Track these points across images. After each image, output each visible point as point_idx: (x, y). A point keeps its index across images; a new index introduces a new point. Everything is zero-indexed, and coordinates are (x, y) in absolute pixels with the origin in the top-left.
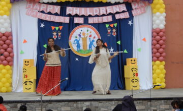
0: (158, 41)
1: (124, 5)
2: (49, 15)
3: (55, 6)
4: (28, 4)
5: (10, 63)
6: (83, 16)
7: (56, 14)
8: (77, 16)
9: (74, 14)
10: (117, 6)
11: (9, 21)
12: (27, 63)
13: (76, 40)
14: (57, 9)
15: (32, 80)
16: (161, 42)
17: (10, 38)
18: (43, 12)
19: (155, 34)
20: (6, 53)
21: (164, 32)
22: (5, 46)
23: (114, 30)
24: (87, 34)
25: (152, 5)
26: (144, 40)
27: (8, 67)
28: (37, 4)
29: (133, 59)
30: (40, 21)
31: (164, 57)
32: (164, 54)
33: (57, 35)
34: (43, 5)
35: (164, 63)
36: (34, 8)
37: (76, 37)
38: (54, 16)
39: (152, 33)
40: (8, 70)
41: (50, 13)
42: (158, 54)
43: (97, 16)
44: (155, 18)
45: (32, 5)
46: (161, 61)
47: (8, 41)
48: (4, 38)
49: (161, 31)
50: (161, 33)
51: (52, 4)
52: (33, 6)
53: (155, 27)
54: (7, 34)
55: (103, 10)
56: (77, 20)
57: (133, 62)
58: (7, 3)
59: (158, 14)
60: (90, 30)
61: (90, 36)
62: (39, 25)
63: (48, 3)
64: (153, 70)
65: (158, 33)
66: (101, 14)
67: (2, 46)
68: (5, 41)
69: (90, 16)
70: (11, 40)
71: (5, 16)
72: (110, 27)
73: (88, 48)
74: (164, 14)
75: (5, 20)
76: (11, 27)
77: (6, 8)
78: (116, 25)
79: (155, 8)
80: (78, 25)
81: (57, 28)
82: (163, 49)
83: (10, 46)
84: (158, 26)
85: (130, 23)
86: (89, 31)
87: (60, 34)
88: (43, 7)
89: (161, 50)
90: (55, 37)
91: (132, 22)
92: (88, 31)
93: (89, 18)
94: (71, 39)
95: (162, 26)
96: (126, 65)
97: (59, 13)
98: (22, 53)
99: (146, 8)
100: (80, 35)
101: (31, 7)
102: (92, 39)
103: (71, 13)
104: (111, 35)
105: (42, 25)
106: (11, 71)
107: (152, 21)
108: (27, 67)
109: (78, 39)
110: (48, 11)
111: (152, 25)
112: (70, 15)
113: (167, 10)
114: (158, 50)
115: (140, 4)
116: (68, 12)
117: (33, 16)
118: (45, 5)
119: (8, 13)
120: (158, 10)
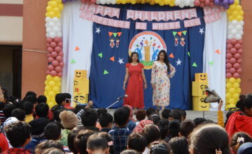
0: (233, 54)
1: (195, 10)
2: (106, 19)
3: (114, 9)
4: (83, 5)
5: (59, 74)
6: (146, 21)
7: (115, 18)
8: (139, 20)
9: (136, 18)
10: (187, 11)
11: (59, 24)
12: (78, 75)
13: (138, 49)
14: (116, 12)
15: (84, 95)
16: (237, 55)
17: (60, 44)
18: (99, 15)
19: (230, 45)
20: (55, 62)
21: (241, 44)
22: (54, 53)
23: (183, 39)
24: (151, 43)
25: (228, 11)
26: (217, 52)
27: (57, 78)
28: (93, 5)
29: (203, 74)
30: (96, 25)
31: (240, 73)
32: (240, 70)
33: (115, 42)
34: (99, 6)
35: (239, 80)
36: (89, 9)
37: (138, 46)
38: (113, 20)
39: (227, 44)
40: (56, 82)
41: (107, 16)
42: (233, 69)
43: (162, 21)
44: (230, 27)
45: (86, 6)
46: (236, 78)
47: (57, 48)
48: (53, 44)
49: (237, 42)
50: (238, 45)
51: (111, 5)
52: (88, 8)
53: (230, 37)
54: (56, 39)
55: (169, 15)
56: (138, 26)
57: (203, 78)
58: (58, 4)
59: (235, 21)
60: (154, 37)
61: (154, 45)
62: (94, 30)
63: (106, 5)
64: (226, 88)
65: (234, 45)
66: (168, 19)
67: (51, 53)
68: (54, 48)
69: (154, 21)
70: (62, 47)
71: (55, 19)
72: (177, 35)
73: (151, 59)
74: (242, 23)
75: (55, 22)
76: (62, 32)
77: (57, 9)
78: (185, 33)
79: (231, 15)
80: (140, 31)
81: (115, 35)
82: (240, 63)
83: (60, 53)
84: (235, 35)
85: (201, 31)
86: (153, 39)
87: (118, 41)
88: (100, 10)
89: (236, 65)
90: (112, 45)
91: (204, 30)
92: (151, 38)
93: (153, 24)
94: (131, 48)
95: (239, 37)
96: (194, 80)
97: (118, 17)
98: (73, 62)
99: (220, 14)
100: (142, 44)
101: (86, 9)
102: (156, 48)
103: (132, 17)
104: (179, 44)
105: (98, 31)
106: (60, 83)
107: (228, 30)
108: (78, 79)
109: (140, 48)
110: (105, 14)
111: (227, 34)
112: (130, 20)
113: (245, 18)
114: (233, 64)
115: (213, 10)
116: (128, 16)
117: (88, 19)
118: (102, 7)
119: (59, 14)
120: (235, 17)
